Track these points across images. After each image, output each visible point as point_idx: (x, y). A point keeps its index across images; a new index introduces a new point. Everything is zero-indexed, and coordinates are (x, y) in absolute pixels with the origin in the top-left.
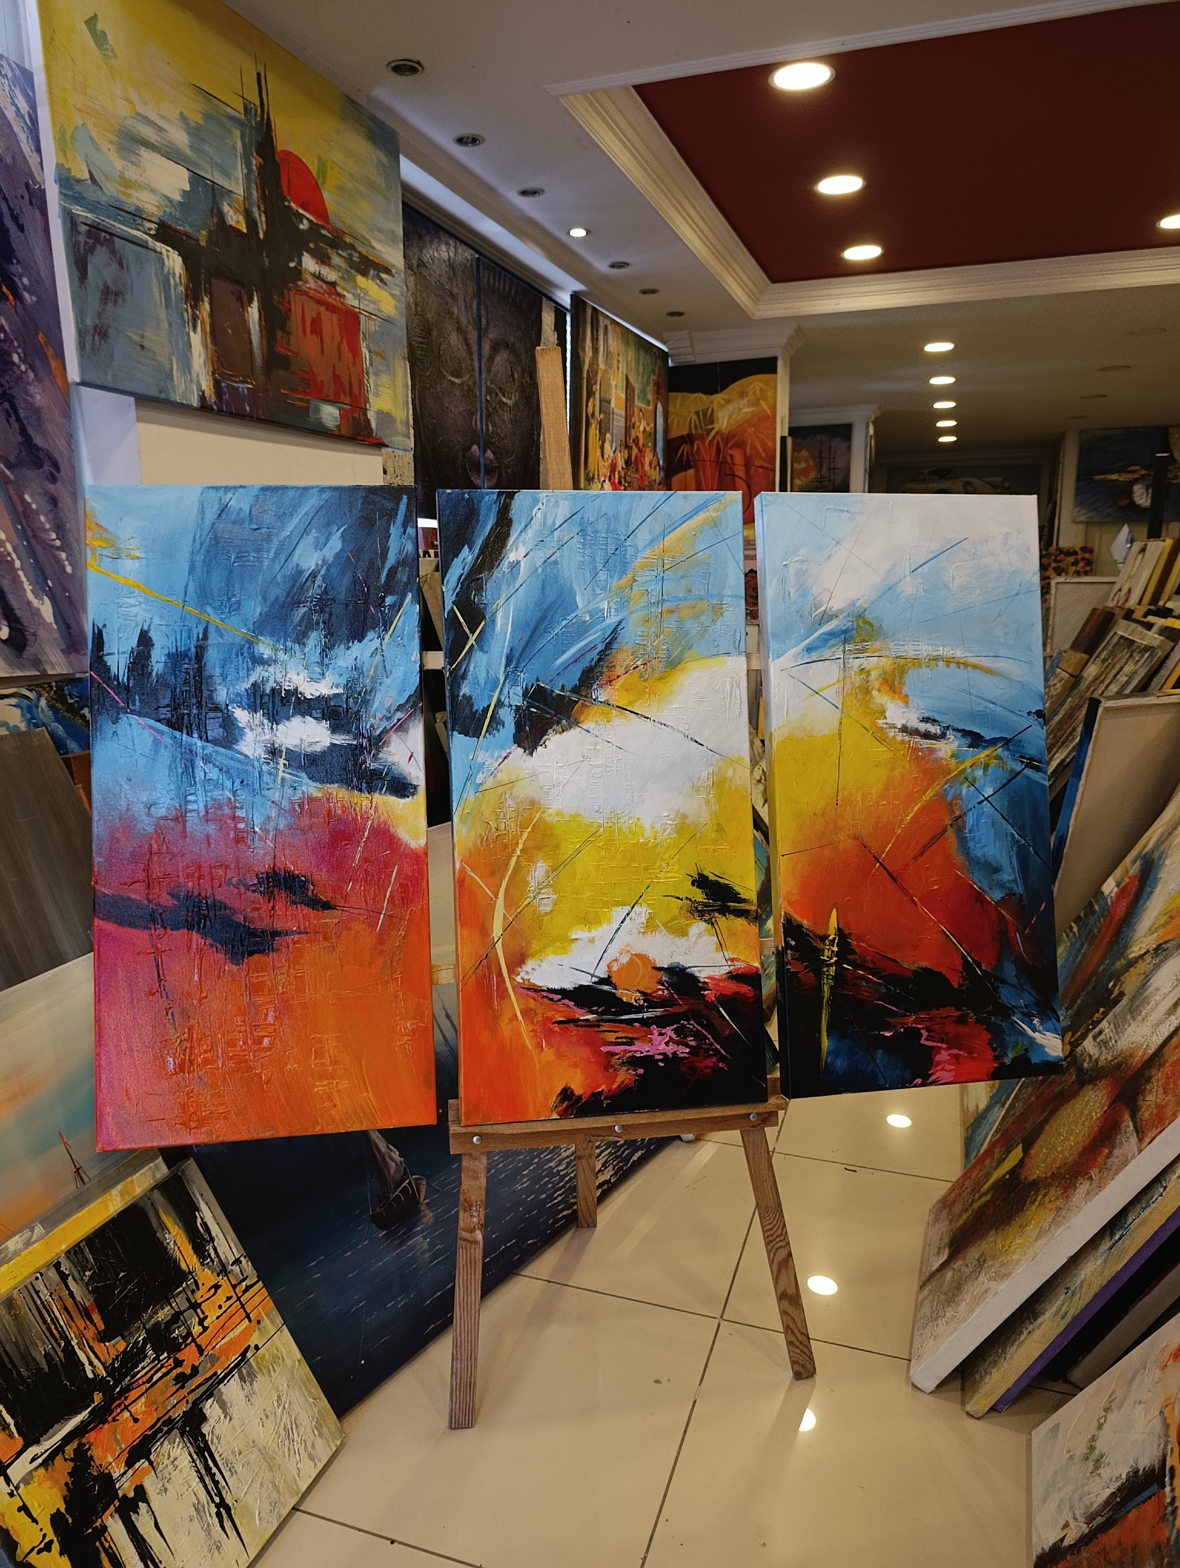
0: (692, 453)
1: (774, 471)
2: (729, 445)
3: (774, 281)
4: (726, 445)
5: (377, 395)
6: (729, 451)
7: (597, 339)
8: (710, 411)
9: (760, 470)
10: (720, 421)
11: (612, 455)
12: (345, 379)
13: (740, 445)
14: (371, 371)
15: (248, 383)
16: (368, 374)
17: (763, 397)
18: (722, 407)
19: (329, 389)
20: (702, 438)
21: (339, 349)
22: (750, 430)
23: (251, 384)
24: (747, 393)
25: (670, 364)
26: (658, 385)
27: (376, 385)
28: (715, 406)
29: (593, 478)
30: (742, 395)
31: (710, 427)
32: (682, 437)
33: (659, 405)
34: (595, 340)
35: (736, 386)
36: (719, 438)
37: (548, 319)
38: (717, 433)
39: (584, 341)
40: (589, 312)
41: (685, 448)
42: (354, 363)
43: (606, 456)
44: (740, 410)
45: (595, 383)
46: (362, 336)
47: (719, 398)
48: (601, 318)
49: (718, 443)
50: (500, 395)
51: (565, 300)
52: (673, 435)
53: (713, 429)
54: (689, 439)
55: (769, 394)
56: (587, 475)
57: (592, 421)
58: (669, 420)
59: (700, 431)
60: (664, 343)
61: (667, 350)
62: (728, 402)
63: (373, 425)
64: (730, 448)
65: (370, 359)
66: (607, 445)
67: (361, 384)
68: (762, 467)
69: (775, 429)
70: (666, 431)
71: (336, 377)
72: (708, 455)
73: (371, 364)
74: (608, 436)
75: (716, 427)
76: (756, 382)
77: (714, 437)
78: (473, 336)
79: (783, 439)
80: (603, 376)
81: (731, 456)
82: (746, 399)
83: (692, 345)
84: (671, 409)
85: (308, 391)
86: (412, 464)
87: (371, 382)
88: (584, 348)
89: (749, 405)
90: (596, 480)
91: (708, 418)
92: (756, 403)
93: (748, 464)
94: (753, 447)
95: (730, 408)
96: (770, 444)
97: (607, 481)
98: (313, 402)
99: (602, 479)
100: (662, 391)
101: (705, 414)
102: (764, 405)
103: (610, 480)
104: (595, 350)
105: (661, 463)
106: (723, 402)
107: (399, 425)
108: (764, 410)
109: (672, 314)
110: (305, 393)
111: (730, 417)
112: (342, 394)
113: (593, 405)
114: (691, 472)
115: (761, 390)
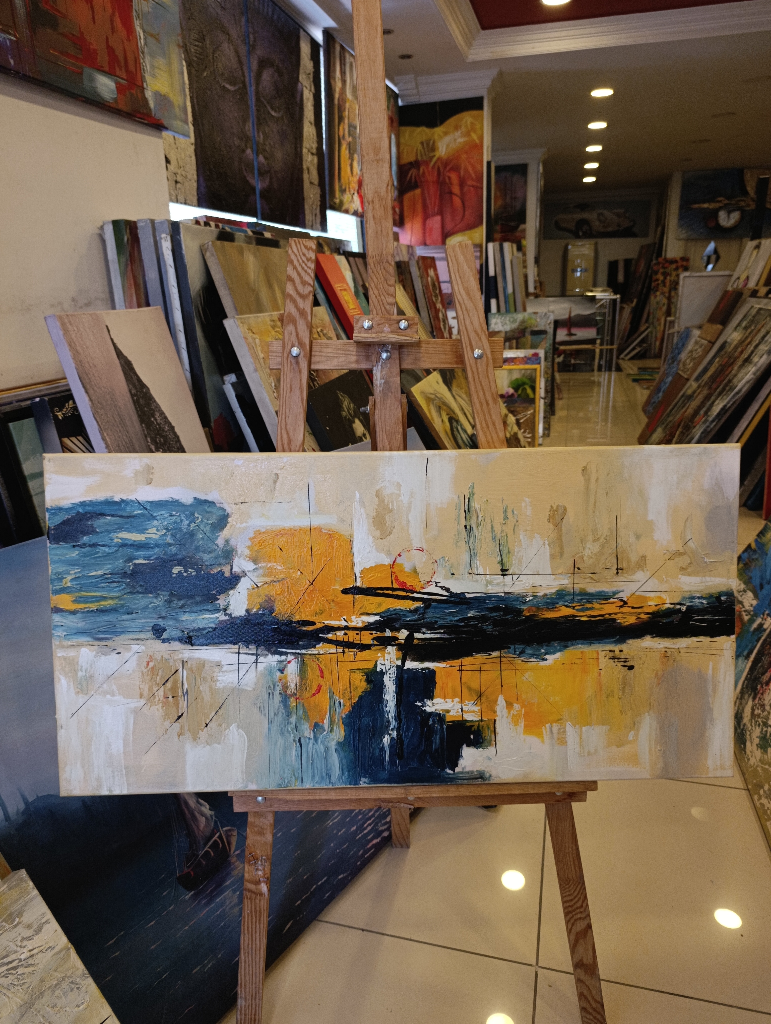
0: (419, 175)
1: (482, 188)
2: (448, 168)
3: (484, 27)
4: (445, 168)
5: (154, 76)
6: (448, 174)
7: (345, 73)
8: (431, 142)
9: (472, 188)
10: (440, 149)
11: (359, 172)
12: (119, 52)
13: (456, 169)
14: (146, 50)
15: (10, 34)
16: (143, 53)
17: (473, 129)
18: (441, 138)
19: (103, 59)
20: (427, 163)
21: (112, 21)
22: (464, 156)
23: (15, 36)
24: (460, 127)
25: (400, 103)
26: (391, 120)
27: (153, 67)
28: (436, 137)
29: (345, 190)
30: (457, 128)
31: (432, 154)
32: (411, 164)
33: (393, 137)
34: (343, 73)
35: (452, 121)
36: (439, 163)
37: (305, 49)
38: (438, 159)
39: (335, 71)
40: (338, 48)
41: (413, 172)
42: (129, 40)
43: (355, 173)
44: (455, 140)
45: (344, 110)
46: (134, 14)
47: (438, 131)
48: (347, 56)
49: (439, 168)
50: (269, 108)
51: (319, 36)
52: (404, 161)
53: (434, 156)
54: (416, 164)
55: (478, 126)
56: (340, 187)
57: (343, 142)
58: (401, 150)
59: (424, 158)
60: (396, 85)
61: (397, 91)
62: (446, 134)
63: (152, 104)
64: (449, 171)
65: (145, 39)
66: (355, 164)
67: (137, 61)
68: (473, 186)
69: (482, 155)
70: (399, 158)
71: (111, 50)
72: (431, 177)
73: (146, 44)
74: (356, 156)
75: (437, 154)
76: (467, 117)
77: (436, 163)
78: (243, 49)
79: (489, 163)
80: (350, 106)
81: (449, 178)
82: (459, 132)
83: (417, 87)
84: (402, 141)
85: (81, 57)
86: (194, 158)
87: (147, 62)
88: (334, 78)
89: (462, 135)
90: (347, 192)
91: (431, 147)
92: (468, 134)
93: (462, 183)
94: (466, 170)
95: (448, 139)
96: (479, 167)
97: (356, 194)
98: (87, 70)
99: (352, 192)
100: (395, 124)
101: (428, 144)
102: (474, 136)
103: (358, 193)
104: (344, 82)
105: (395, 183)
106: (441, 134)
107: (177, 109)
108: (474, 140)
109: (403, 57)
110: (77, 59)
111: (448, 146)
112: (117, 69)
113: (344, 129)
114: (418, 191)
115: (472, 124)
